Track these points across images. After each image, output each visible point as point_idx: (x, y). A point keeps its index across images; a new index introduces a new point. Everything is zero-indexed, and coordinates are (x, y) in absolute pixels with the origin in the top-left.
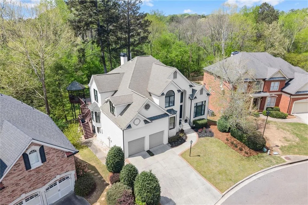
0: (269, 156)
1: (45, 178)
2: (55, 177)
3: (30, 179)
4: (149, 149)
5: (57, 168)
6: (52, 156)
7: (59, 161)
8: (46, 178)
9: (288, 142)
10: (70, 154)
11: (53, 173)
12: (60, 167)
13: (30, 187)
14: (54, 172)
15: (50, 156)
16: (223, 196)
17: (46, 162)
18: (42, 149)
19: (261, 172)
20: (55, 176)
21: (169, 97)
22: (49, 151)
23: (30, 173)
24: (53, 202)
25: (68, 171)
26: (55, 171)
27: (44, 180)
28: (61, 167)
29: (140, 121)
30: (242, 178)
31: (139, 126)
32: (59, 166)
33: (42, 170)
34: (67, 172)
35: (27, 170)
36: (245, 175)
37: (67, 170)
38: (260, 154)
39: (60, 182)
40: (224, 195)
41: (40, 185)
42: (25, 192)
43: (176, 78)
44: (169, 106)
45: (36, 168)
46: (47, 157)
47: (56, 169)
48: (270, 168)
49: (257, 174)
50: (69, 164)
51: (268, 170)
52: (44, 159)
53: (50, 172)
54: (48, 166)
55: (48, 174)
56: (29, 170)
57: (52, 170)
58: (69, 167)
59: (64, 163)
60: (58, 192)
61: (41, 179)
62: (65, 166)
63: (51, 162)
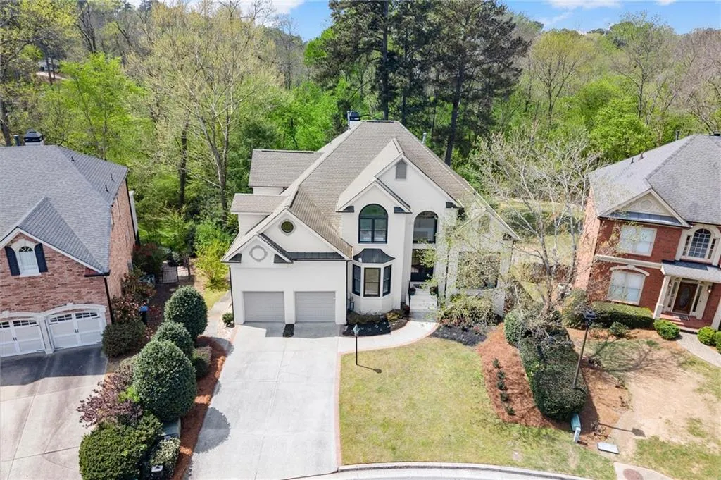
0: (578, 445)
1: (45, 300)
2: (66, 305)
3: (18, 291)
4: (293, 322)
5: (68, 289)
6: (59, 268)
7: (72, 278)
8: (48, 300)
9: (692, 437)
10: (92, 273)
11: (60, 297)
12: (75, 290)
13: (19, 305)
14: (62, 294)
15: (56, 266)
16: (337, 472)
17: (47, 273)
18: (39, 248)
19: (500, 471)
20: (65, 303)
21: (370, 221)
22: (54, 256)
23: (18, 282)
24: (65, 347)
25: (92, 303)
26: (66, 294)
27: (44, 302)
28: (77, 290)
29: (266, 254)
30: (428, 459)
31: (264, 264)
32: (73, 288)
33: (39, 283)
34: (89, 303)
35: (13, 274)
36: (446, 456)
37: (90, 301)
38: (551, 430)
39: (79, 316)
40: (342, 471)
41: (36, 307)
42: (10, 310)
43: (404, 177)
44: (373, 241)
45: (30, 277)
46: (49, 264)
47: (67, 292)
48: (541, 473)
49: (482, 469)
50: (94, 291)
51: (529, 474)
52: (43, 268)
53: (56, 293)
54: (51, 280)
55: (52, 295)
56: (17, 277)
57: (58, 290)
58: (96, 298)
59: (85, 287)
60: (75, 333)
61: (38, 299)
62: (84, 291)
63: (56, 276)
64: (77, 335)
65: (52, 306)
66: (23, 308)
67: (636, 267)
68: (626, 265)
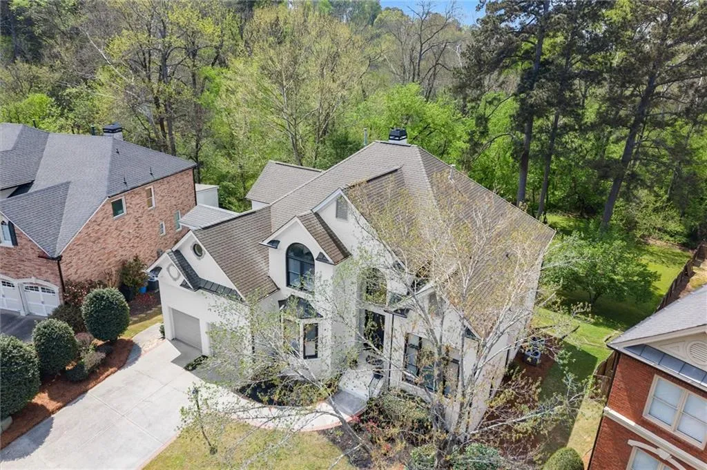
1: (18, 269)
2: (31, 277)
5: (32, 265)
6: (25, 245)
10: (45, 255)
11: (28, 269)
12: (37, 267)
15: (23, 242)
17: (17, 247)
18: (11, 224)
20: (30, 275)
22: (21, 235)
24: (37, 314)
25: (50, 281)
27: (17, 271)
32: (36, 265)
33: (13, 254)
34: (47, 281)
37: (48, 279)
39: (43, 290)
41: (12, 274)
45: (7, 247)
46: (19, 240)
47: (32, 267)
50: (50, 272)
52: (15, 243)
53: (25, 266)
54: (20, 254)
57: (26, 263)
58: (51, 278)
59: (43, 266)
60: (41, 304)
61: (13, 267)
62: (44, 269)
63: (23, 251)
64: (44, 305)
65: (22, 276)
66: (4, 272)
67: (673, 457)
68: (656, 447)
